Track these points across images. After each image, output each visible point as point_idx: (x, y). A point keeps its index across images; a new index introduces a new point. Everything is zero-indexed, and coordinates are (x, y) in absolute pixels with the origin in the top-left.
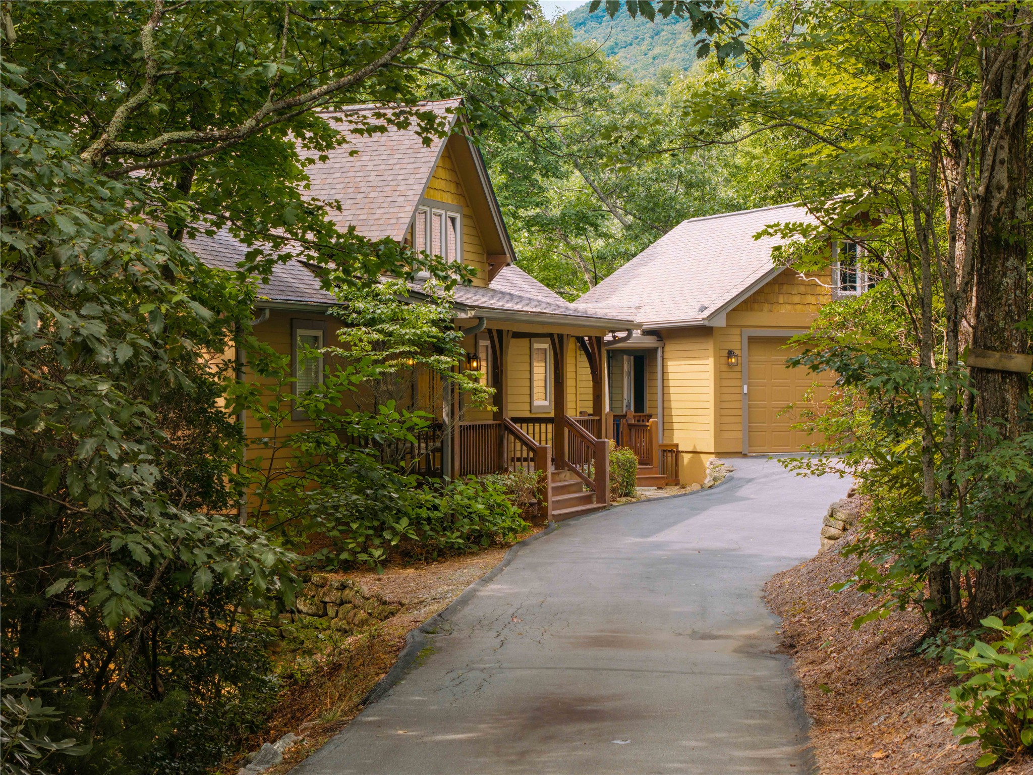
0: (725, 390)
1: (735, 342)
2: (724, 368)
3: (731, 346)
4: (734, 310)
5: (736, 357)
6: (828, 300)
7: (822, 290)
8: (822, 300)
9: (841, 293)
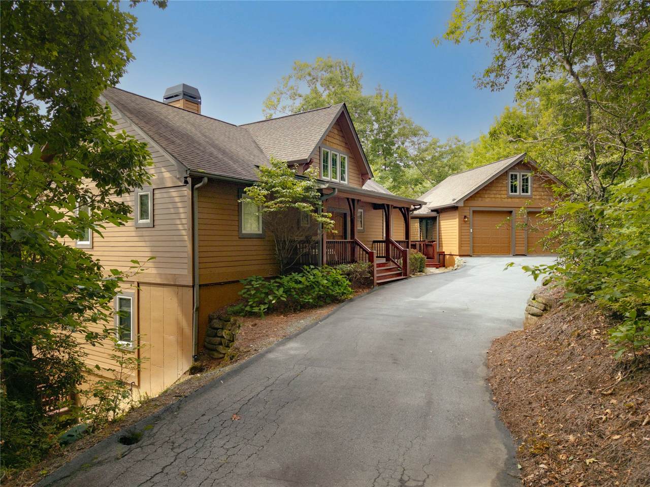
0: (463, 231)
1: (468, 212)
2: (463, 222)
3: (465, 214)
4: (466, 200)
5: (468, 218)
6: (506, 196)
7: (503, 192)
8: (503, 196)
9: (510, 194)
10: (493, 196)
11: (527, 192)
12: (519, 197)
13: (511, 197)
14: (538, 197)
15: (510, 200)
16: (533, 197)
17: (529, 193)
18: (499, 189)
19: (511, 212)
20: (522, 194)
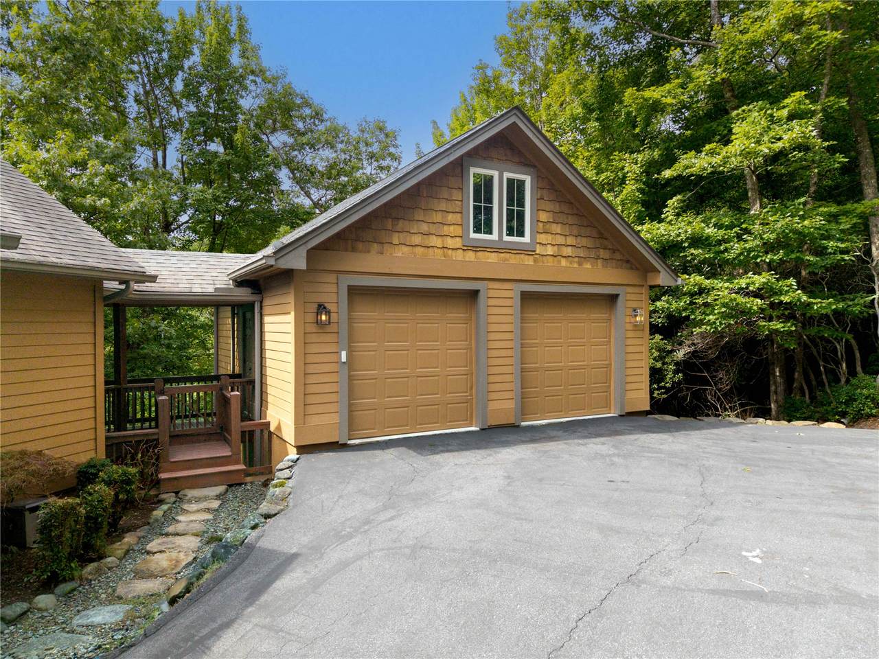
0: (311, 360)
1: (329, 292)
4: (319, 248)
5: (328, 313)
6: (458, 243)
7: (452, 230)
8: (450, 242)
9: (473, 235)
10: (417, 239)
11: (521, 234)
12: (498, 248)
13: (476, 248)
14: (550, 250)
15: (470, 256)
16: (539, 250)
17: (527, 239)
18: (438, 217)
19: (475, 293)
20: (506, 238)
